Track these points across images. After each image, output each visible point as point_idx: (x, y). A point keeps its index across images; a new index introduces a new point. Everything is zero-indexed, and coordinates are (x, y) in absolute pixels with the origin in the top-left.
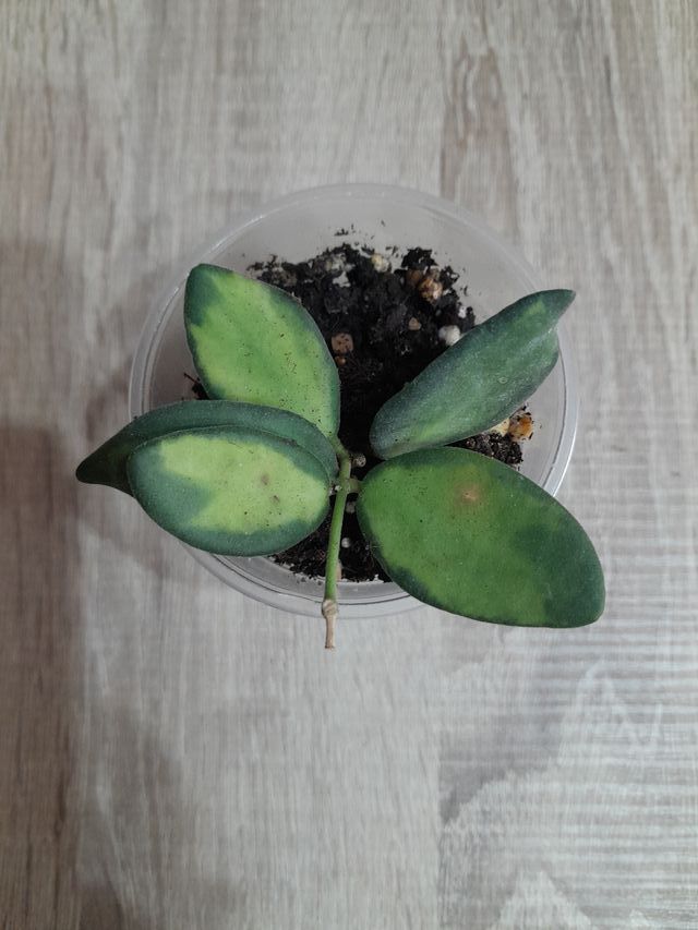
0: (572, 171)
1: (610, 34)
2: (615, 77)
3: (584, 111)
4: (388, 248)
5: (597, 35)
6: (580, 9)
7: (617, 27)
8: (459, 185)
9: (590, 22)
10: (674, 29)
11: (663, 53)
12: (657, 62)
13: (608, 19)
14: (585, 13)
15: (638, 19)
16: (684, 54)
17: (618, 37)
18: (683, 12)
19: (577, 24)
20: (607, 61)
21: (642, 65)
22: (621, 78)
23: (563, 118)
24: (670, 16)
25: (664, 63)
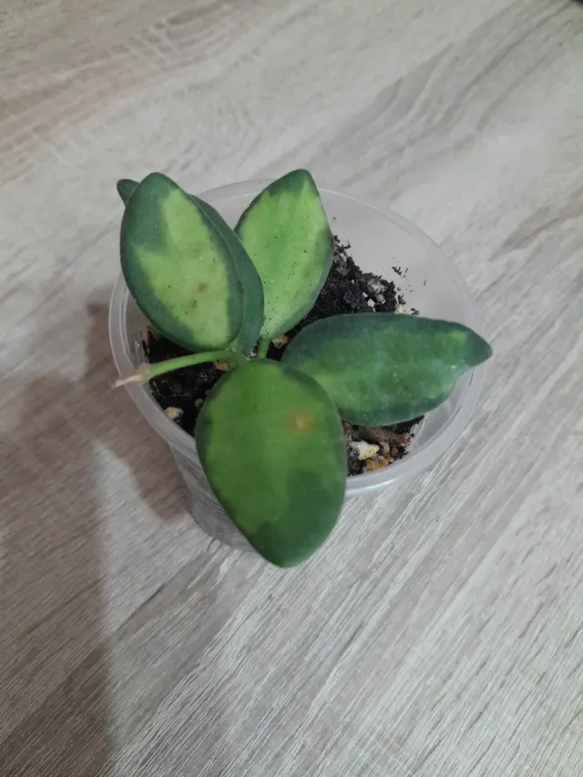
0: (248, 696)
1: (384, 606)
2: (355, 647)
3: (305, 654)
4: (413, 309)
5: (372, 599)
6: (376, 566)
7: (394, 605)
8: (149, 624)
9: (376, 583)
10: (437, 647)
11: (411, 661)
12: (400, 663)
13: (393, 592)
14: (378, 573)
15: (416, 614)
16: (428, 676)
17: (387, 615)
18: (455, 639)
19: (365, 576)
20: (361, 627)
21: (386, 656)
22: (359, 651)
23: (282, 644)
24: (443, 633)
25: (403, 670)
